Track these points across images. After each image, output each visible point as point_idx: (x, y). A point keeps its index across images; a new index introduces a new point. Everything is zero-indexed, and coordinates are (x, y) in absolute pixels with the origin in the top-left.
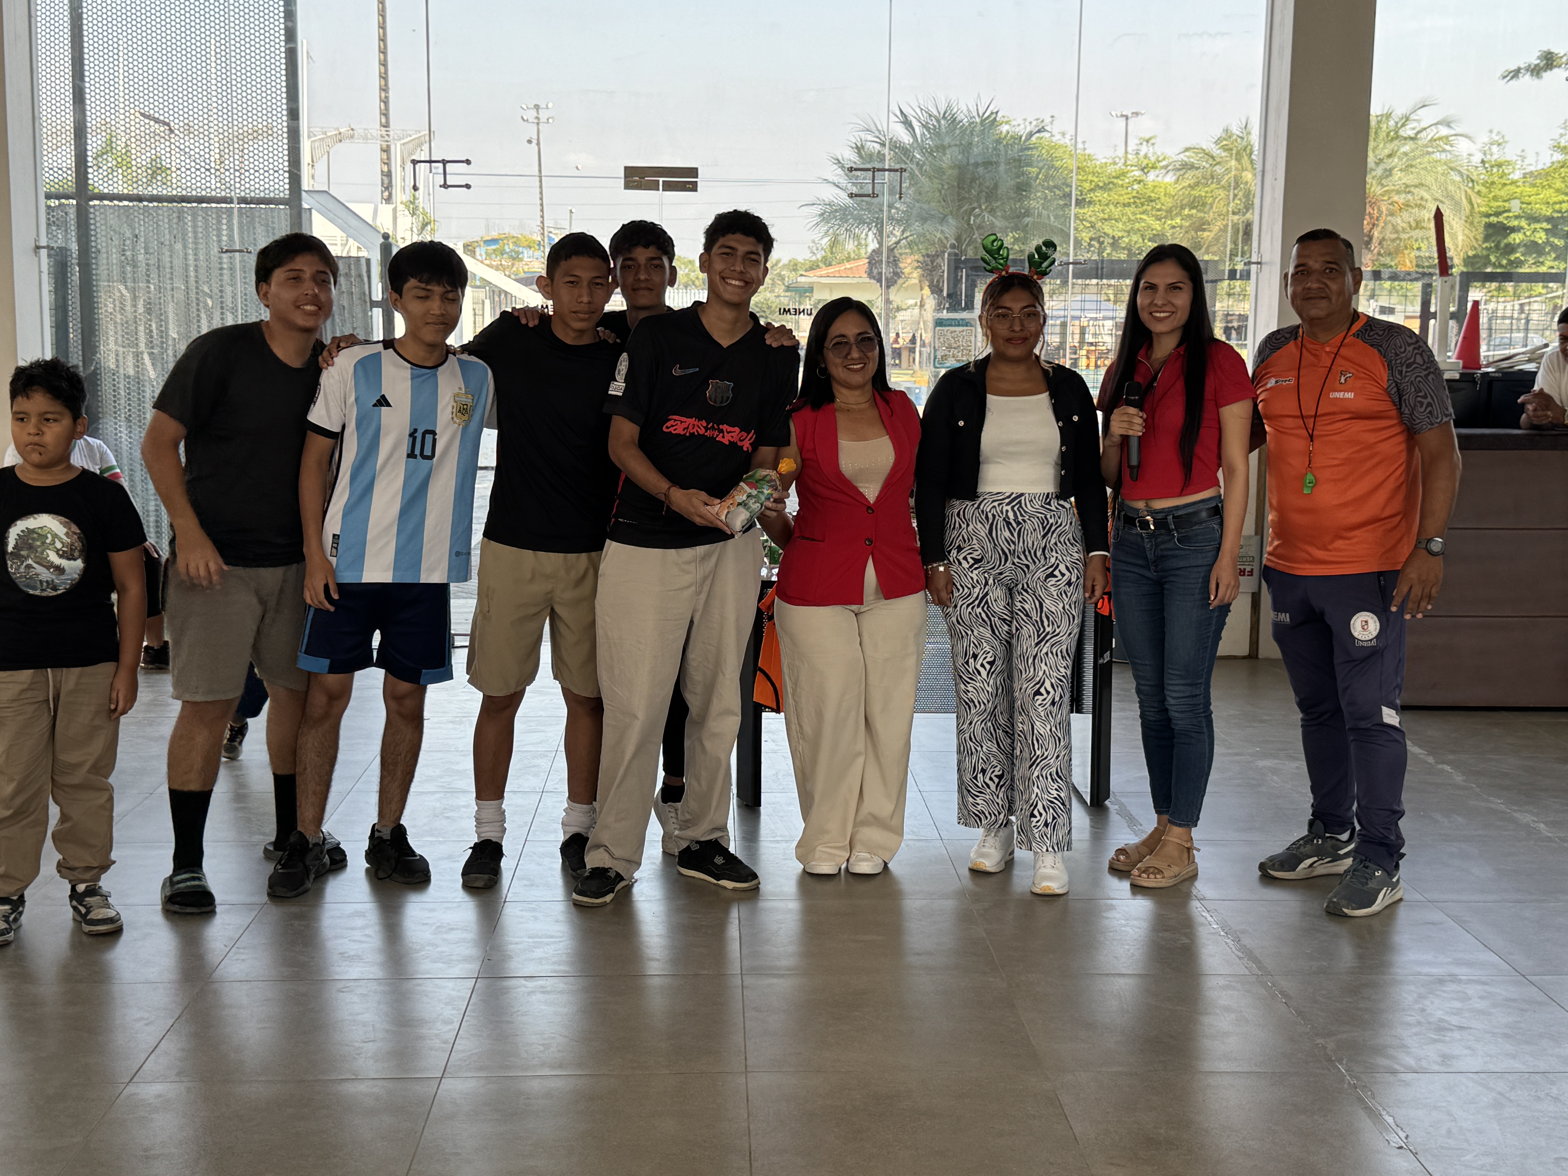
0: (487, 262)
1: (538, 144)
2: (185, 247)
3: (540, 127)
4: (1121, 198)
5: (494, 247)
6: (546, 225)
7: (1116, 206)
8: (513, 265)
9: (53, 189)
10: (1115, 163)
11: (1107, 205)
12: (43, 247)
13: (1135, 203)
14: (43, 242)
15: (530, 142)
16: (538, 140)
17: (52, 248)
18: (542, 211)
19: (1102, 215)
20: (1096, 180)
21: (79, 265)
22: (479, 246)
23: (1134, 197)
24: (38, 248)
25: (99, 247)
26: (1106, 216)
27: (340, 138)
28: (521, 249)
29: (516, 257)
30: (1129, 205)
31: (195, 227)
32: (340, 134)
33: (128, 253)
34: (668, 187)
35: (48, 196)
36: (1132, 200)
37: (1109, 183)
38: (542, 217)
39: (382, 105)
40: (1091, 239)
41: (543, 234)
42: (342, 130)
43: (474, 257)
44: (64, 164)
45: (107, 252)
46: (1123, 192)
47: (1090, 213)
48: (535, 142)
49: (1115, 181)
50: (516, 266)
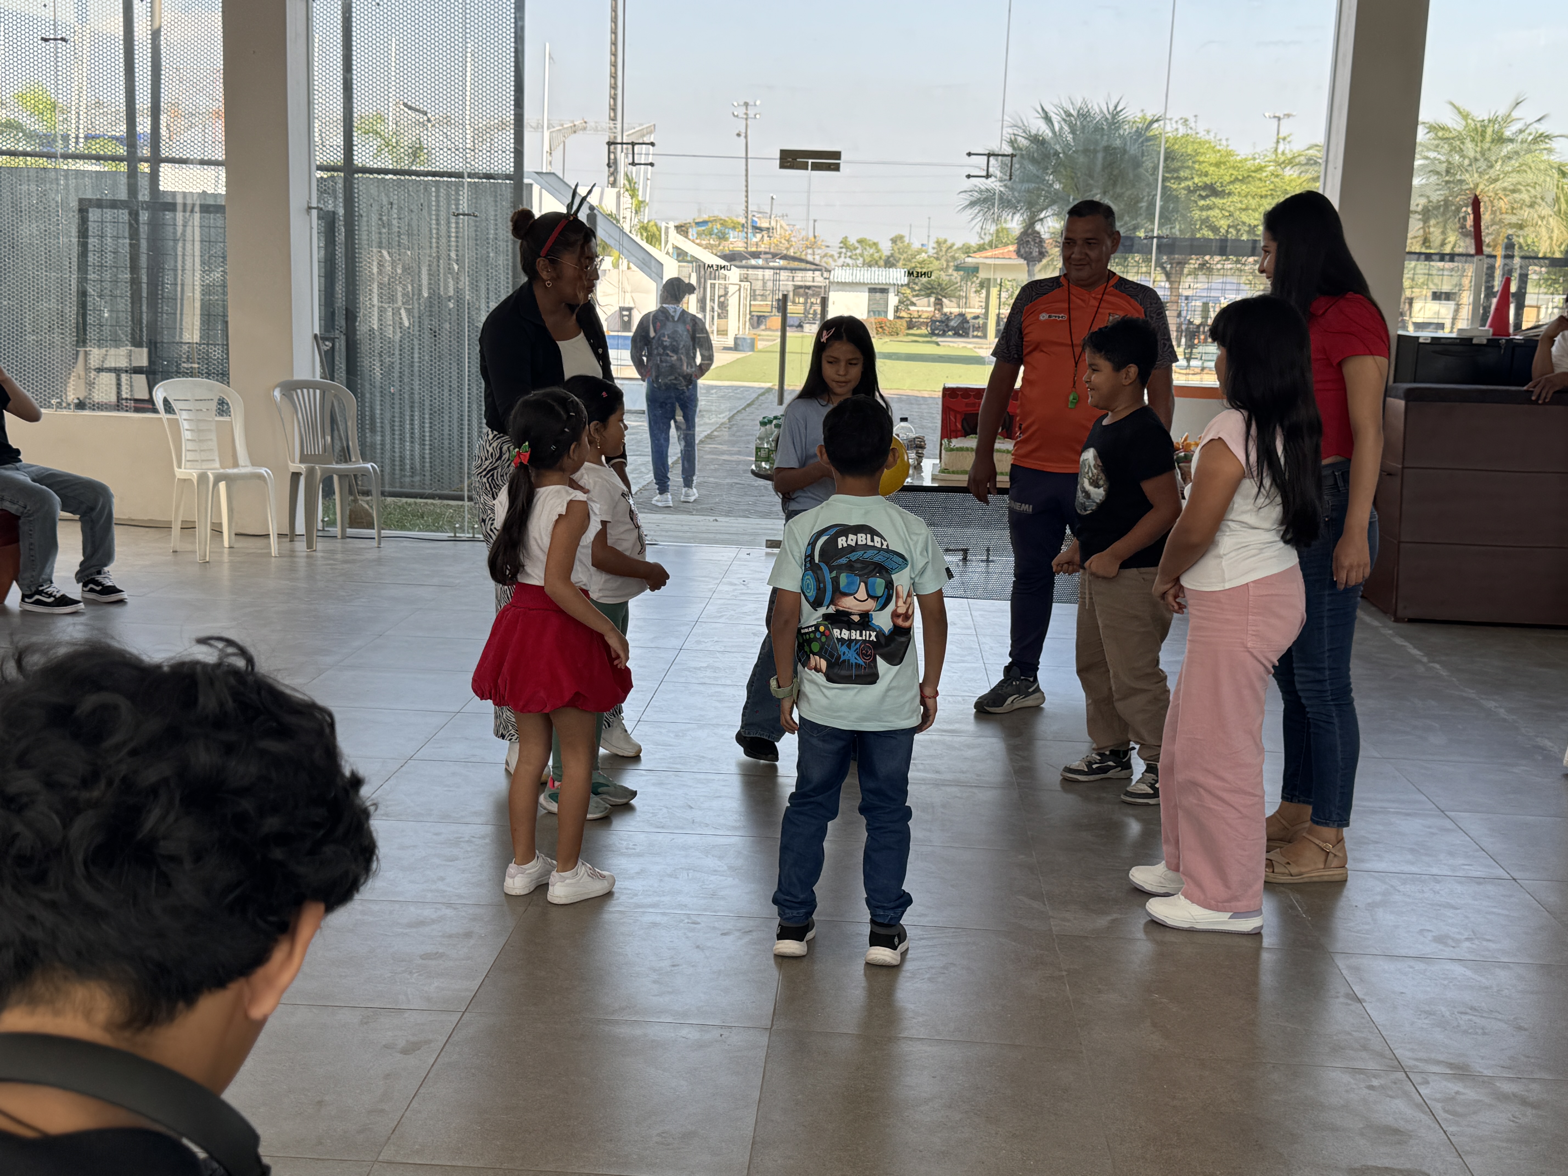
0: (698, 241)
1: (746, 137)
2: (430, 214)
3: (749, 122)
4: (1259, 190)
5: (703, 228)
6: (750, 209)
7: (1253, 198)
8: (719, 245)
9: (325, 163)
10: (1254, 159)
11: (1246, 196)
12: (314, 208)
13: (1272, 195)
14: (314, 204)
15: (739, 135)
16: (746, 133)
17: (321, 209)
18: (747, 196)
19: (1239, 205)
20: (1235, 173)
21: (345, 226)
22: (691, 227)
23: (1271, 190)
24: (310, 208)
25: (361, 212)
26: (1244, 206)
27: (574, 130)
28: (727, 231)
29: (722, 237)
30: (1266, 196)
31: (437, 196)
32: (575, 126)
33: (384, 218)
34: (816, 167)
35: (320, 168)
36: (1269, 193)
37: (1249, 176)
38: (747, 202)
39: (612, 101)
40: (1229, 227)
41: (747, 217)
42: (576, 123)
43: (687, 237)
44: (335, 143)
45: (368, 216)
46: (1261, 185)
47: (1229, 203)
48: (743, 135)
49: (1253, 174)
50: (722, 245)
